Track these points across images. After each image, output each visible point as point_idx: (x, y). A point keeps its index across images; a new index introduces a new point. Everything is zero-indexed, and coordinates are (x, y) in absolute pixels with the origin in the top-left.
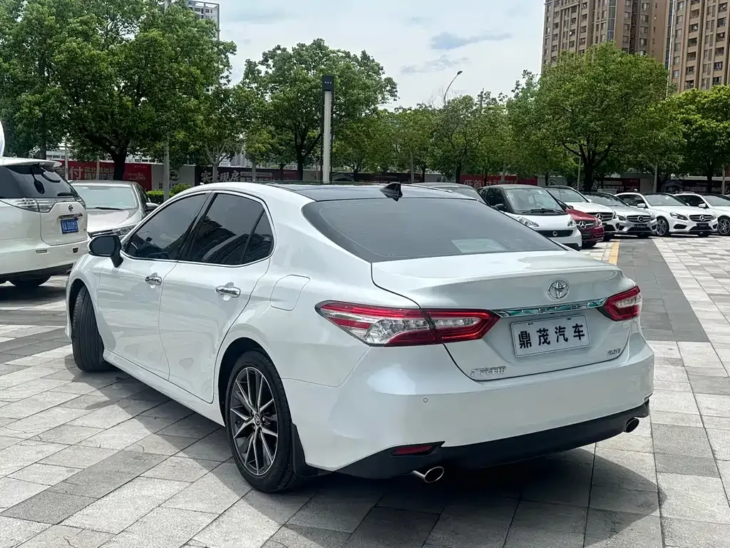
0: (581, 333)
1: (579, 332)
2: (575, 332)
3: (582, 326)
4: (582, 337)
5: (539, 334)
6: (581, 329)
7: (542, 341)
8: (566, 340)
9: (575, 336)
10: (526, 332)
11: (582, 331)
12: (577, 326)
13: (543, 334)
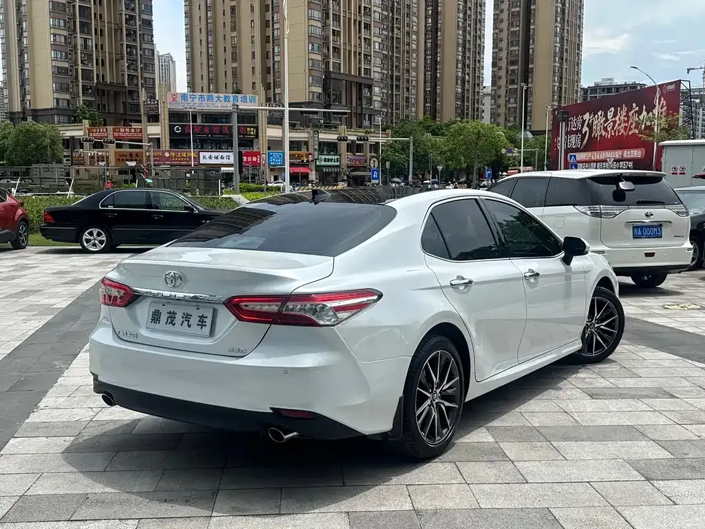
0: (204, 324)
1: (202, 322)
2: (199, 321)
3: (206, 317)
4: (204, 327)
5: (168, 315)
6: (205, 320)
7: (169, 321)
8: (189, 326)
9: (198, 325)
10: (159, 311)
11: (205, 322)
12: (202, 317)
13: (172, 317)
